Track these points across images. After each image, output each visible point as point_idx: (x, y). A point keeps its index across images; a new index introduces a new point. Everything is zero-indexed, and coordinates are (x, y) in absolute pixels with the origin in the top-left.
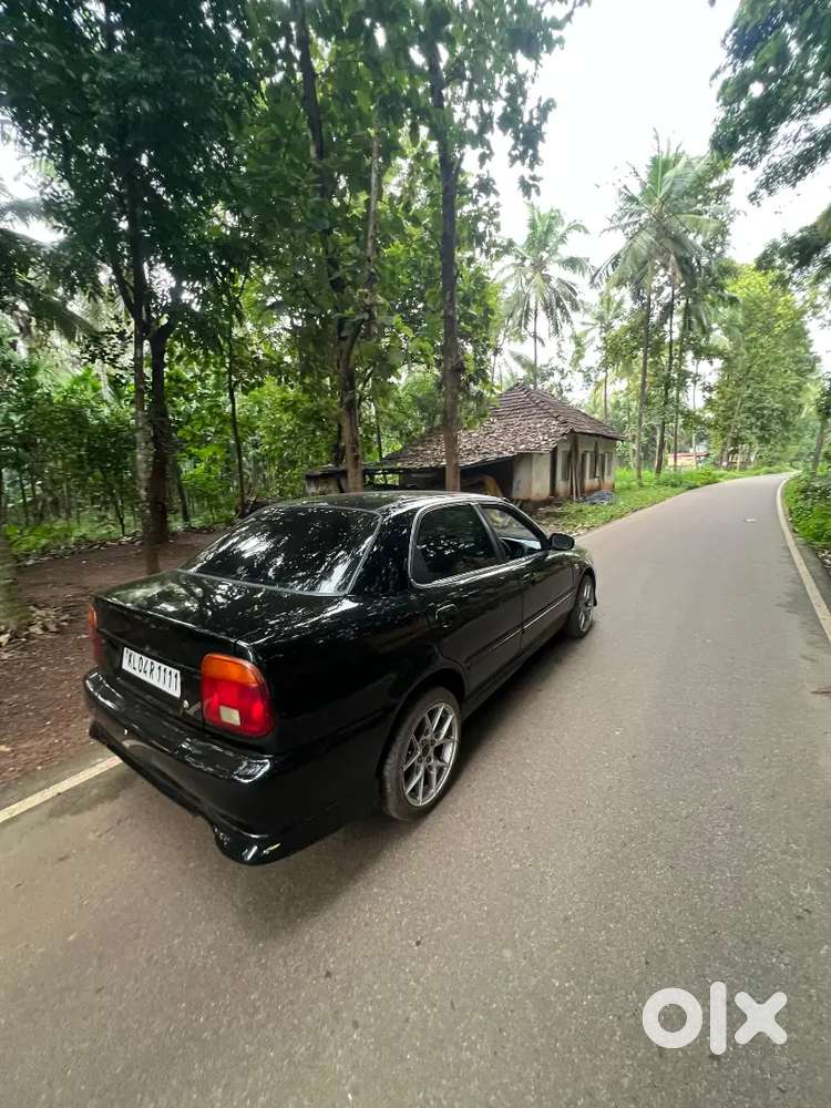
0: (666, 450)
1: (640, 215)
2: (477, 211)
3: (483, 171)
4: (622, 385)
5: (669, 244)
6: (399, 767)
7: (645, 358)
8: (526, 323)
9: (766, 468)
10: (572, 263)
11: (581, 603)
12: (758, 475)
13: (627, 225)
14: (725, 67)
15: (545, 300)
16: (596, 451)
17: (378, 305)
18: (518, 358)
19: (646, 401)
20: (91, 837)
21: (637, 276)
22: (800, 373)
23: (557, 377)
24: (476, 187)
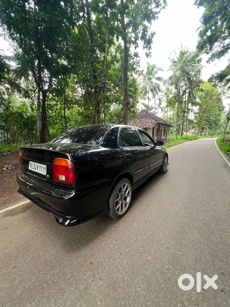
0: (183, 131)
1: (177, 66)
2: (134, 62)
3: (136, 51)
4: (172, 113)
5: (185, 74)
6: (114, 201)
7: (178, 105)
8: (146, 95)
9: (211, 136)
10: (159, 79)
11: (165, 163)
12: (208, 138)
13: (174, 69)
14: (200, 27)
15: (151, 88)
16: (165, 129)
17: (106, 83)
18: (143, 104)
19: (178, 116)
20: (16, 222)
21: (176, 82)
22: (220, 111)
23: (154, 110)
24: (134, 55)
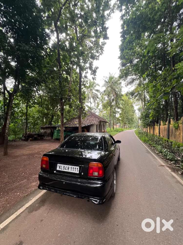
5: (113, 90)
8: (89, 100)
9: (130, 128)
10: (97, 90)
13: (106, 86)
14: (120, 67)
15: (92, 96)
16: (104, 124)
21: (108, 94)
22: (133, 113)
23: (94, 110)
24: (84, 77)
